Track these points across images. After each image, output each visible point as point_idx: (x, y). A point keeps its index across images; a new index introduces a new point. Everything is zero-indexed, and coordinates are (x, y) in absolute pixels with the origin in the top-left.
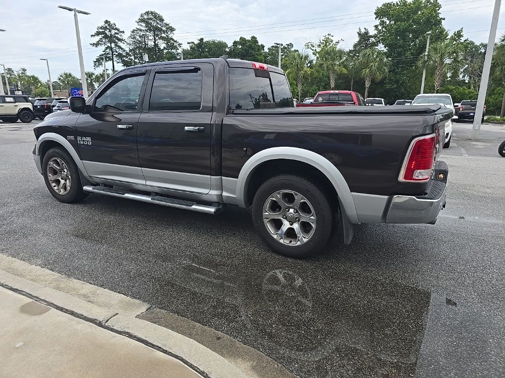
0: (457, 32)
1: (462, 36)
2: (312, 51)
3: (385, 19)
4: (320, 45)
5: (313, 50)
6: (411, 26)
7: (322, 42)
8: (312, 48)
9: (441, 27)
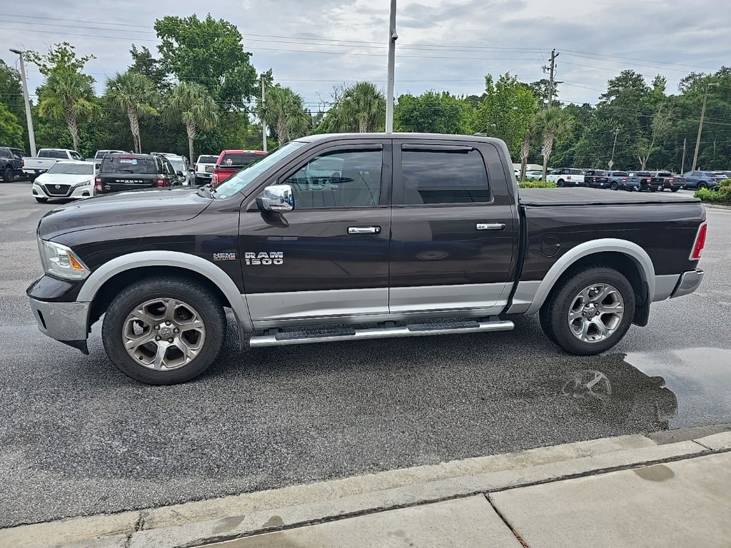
0: (267, 72)
1: (272, 79)
2: (38, 67)
3: (172, 40)
4: (53, 59)
5: (40, 65)
6: (212, 56)
7: (54, 53)
8: (36, 61)
9: (248, 64)
